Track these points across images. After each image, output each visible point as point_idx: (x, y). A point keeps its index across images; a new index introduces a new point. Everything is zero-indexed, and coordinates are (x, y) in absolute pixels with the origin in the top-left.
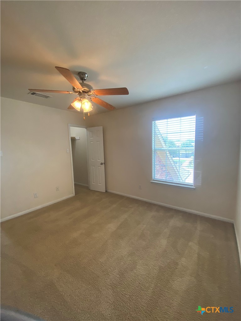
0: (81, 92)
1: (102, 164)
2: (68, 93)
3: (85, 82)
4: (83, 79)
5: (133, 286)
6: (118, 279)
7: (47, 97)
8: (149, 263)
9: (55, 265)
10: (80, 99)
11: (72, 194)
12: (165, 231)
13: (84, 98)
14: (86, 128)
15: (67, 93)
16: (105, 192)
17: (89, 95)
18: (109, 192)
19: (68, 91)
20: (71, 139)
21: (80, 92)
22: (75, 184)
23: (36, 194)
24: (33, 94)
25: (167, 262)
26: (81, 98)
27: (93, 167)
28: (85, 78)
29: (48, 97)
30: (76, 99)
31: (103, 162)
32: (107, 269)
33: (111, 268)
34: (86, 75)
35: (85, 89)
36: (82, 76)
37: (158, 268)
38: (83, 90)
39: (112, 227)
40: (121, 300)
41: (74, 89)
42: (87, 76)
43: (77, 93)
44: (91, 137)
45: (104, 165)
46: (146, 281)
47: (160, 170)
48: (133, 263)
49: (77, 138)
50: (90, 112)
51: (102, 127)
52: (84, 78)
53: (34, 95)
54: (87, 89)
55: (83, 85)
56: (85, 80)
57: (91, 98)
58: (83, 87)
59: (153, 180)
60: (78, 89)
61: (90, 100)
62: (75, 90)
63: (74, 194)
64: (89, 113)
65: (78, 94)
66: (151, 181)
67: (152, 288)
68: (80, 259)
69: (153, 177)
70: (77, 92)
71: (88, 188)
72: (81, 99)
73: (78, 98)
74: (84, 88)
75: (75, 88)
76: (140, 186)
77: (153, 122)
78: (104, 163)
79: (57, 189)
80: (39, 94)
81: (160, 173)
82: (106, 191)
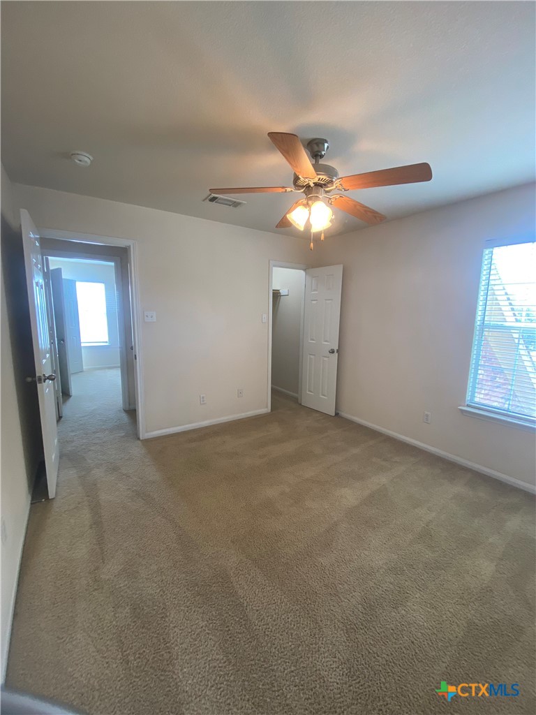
0: (312, 185)
1: (332, 352)
2: (284, 190)
3: (321, 162)
4: (316, 155)
5: (395, 643)
6: (361, 614)
7: (236, 204)
8: (440, 605)
9: (233, 542)
10: (308, 204)
11: (266, 409)
12: (490, 540)
13: (317, 198)
14: (305, 270)
15: (281, 190)
16: (334, 414)
17: (327, 192)
18: (342, 418)
19: (283, 187)
20: (273, 293)
21: (310, 186)
22: (273, 389)
23: (203, 397)
24: (213, 199)
25: (491, 618)
26: (310, 199)
27: (312, 357)
28: (323, 153)
29: (239, 204)
30: (297, 204)
31: (336, 348)
32: (335, 585)
33: (346, 585)
34: (326, 145)
35: (321, 177)
36: (316, 148)
37: (466, 625)
38: (316, 180)
39: (349, 496)
40: (366, 664)
41: (296, 179)
42: (328, 147)
43: (302, 190)
44: (315, 290)
45: (336, 354)
46: (431, 644)
47: (487, 380)
48: (399, 592)
49: (283, 292)
50: (326, 232)
51: (342, 265)
52: (320, 152)
53: (214, 202)
54: (324, 177)
55: (318, 168)
56: (322, 156)
57: (330, 199)
58: (318, 175)
59: (468, 406)
60: (307, 180)
61: (329, 203)
62: (300, 183)
63: (269, 409)
64: (323, 235)
65: (304, 192)
66: (460, 408)
67: (444, 665)
68: (279, 546)
69: (468, 398)
70: (303, 187)
71: (296, 401)
72: (310, 202)
73: (300, 201)
74: (319, 177)
75: (299, 179)
76: (427, 416)
77: (487, 251)
78: (338, 351)
79: (240, 393)
80: (222, 199)
81: (485, 387)
82: (337, 414)
